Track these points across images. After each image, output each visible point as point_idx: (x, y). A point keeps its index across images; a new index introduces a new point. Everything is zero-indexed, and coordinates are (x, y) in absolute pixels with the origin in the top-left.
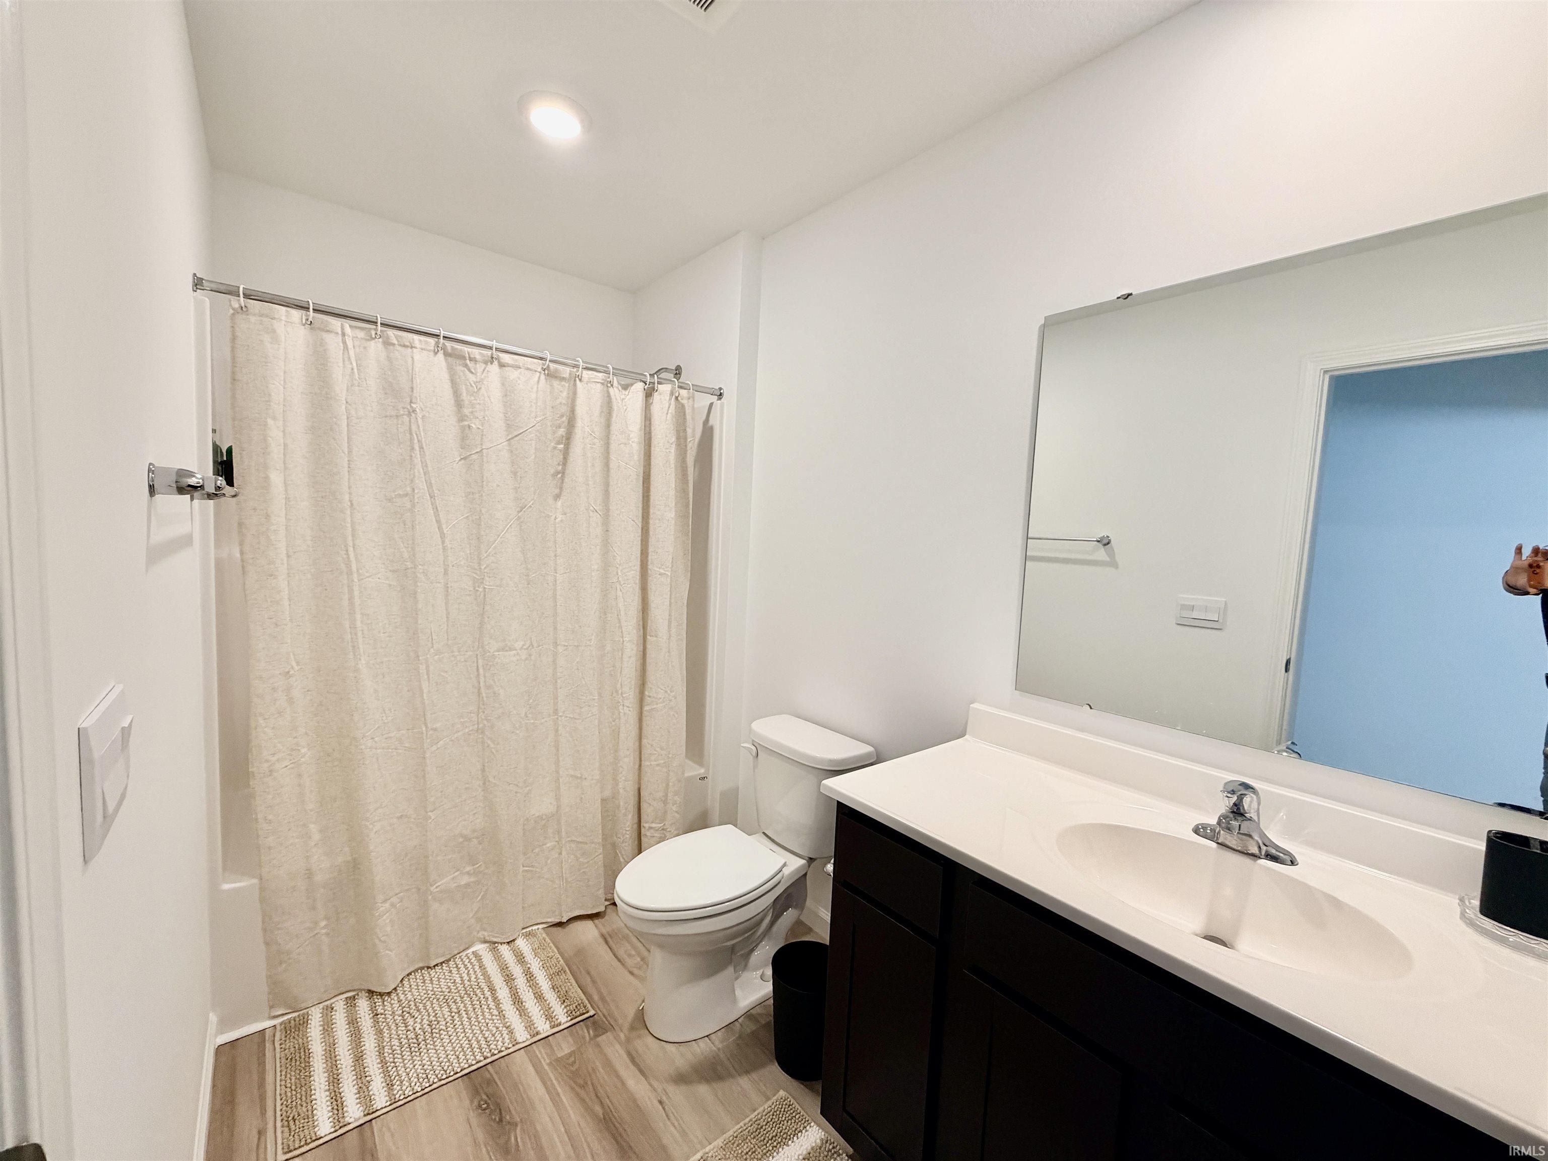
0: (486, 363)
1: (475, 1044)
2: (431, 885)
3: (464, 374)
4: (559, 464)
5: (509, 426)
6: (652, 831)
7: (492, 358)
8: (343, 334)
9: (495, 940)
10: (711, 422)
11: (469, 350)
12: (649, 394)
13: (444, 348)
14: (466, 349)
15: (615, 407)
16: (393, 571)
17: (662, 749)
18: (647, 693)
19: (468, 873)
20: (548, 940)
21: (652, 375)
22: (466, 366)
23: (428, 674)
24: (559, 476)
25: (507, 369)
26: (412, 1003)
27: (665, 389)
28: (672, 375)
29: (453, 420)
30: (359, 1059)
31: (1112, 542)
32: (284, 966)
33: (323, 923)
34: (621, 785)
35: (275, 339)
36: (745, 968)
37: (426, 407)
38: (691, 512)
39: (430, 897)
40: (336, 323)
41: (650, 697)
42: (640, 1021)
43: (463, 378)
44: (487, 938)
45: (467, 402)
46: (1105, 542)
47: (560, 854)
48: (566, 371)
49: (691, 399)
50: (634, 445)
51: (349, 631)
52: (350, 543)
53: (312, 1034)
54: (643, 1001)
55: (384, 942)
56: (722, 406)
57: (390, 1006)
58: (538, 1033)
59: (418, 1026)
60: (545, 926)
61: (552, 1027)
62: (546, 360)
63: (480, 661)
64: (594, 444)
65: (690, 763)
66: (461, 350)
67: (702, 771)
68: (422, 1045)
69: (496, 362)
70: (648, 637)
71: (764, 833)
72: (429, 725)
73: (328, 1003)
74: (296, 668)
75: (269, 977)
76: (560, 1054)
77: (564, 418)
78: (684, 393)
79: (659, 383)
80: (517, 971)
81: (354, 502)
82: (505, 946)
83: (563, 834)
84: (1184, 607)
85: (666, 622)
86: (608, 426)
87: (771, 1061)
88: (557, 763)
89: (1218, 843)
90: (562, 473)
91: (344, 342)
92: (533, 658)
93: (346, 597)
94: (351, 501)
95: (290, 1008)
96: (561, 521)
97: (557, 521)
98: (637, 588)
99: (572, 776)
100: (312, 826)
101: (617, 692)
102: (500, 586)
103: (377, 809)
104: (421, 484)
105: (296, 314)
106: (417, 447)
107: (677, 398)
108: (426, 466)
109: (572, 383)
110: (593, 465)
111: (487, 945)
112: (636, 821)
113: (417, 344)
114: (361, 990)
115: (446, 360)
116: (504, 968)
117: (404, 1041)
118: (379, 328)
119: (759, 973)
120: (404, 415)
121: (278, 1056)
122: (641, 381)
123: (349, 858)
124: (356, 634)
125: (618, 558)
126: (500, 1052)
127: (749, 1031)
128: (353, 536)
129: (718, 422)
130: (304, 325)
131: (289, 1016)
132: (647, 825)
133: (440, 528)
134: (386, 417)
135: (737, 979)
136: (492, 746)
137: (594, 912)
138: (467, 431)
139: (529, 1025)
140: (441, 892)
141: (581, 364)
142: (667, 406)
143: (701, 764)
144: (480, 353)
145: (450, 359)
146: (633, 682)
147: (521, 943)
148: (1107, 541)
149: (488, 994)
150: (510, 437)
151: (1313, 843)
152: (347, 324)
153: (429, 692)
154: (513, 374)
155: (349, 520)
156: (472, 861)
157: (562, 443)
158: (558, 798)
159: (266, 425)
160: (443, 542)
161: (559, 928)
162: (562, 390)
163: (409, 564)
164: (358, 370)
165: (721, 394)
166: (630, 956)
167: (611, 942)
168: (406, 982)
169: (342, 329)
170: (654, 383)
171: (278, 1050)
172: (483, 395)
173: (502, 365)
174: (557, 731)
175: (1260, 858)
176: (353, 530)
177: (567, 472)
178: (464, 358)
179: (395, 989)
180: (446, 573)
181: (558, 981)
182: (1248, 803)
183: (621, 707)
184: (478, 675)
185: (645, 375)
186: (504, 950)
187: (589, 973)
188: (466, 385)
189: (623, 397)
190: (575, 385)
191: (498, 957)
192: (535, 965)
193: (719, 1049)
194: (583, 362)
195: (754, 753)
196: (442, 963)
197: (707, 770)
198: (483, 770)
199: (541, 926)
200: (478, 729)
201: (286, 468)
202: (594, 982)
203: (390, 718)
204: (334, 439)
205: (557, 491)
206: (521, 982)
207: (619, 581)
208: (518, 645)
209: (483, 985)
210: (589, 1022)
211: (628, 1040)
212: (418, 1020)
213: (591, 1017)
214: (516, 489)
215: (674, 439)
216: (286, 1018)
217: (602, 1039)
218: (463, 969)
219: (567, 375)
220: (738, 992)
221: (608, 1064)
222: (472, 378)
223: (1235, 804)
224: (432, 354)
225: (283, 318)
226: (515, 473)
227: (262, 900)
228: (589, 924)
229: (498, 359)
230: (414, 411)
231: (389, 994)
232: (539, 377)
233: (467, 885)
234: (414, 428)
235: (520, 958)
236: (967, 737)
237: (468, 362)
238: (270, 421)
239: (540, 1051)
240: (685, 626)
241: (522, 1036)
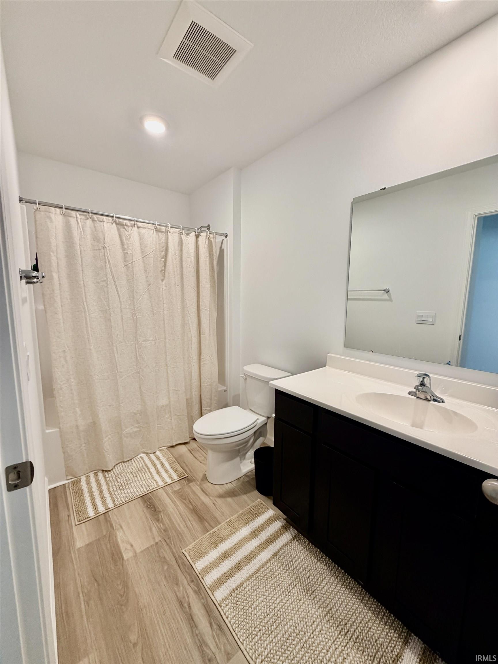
0: (132, 226)
1: (144, 487)
2: (123, 431)
3: (124, 232)
4: (163, 267)
5: (142, 252)
6: (206, 411)
7: (135, 224)
8: (77, 218)
9: (148, 452)
10: (223, 247)
11: (126, 222)
12: (197, 236)
13: (115, 222)
14: (124, 221)
15: (184, 243)
16: (101, 311)
17: (209, 379)
18: (202, 357)
19: (137, 427)
20: (168, 452)
21: (198, 229)
22: (124, 228)
23: (117, 351)
24: (163, 271)
25: (141, 229)
26: (119, 474)
27: (203, 234)
28: (206, 229)
29: (121, 251)
30: (101, 492)
31: (390, 291)
32: (70, 461)
33: (84, 445)
34: (193, 393)
35: (51, 221)
36: (244, 459)
37: (110, 245)
38: (216, 284)
39: (123, 436)
40: (73, 213)
41: (203, 359)
42: (205, 478)
43: (124, 233)
44: (145, 452)
45: (126, 243)
46: (387, 291)
47: (171, 420)
48: (163, 229)
49: (214, 238)
50: (193, 258)
51: (86, 334)
52: (85, 300)
53: (83, 485)
54: (206, 472)
55: (107, 452)
56: (227, 240)
57: (111, 475)
58: (167, 483)
59: (122, 481)
60: (167, 447)
61: (172, 481)
62: (156, 225)
63: (136, 346)
64: (176, 258)
65: (220, 385)
66: (122, 222)
67: (225, 388)
68: (124, 487)
69: (136, 226)
70: (201, 335)
71: (250, 409)
72: (119, 370)
73: (88, 475)
74: (68, 349)
75: (65, 465)
76: (175, 489)
77: (164, 248)
78: (211, 236)
79: (201, 232)
80: (157, 462)
81: (85, 284)
82: (152, 454)
83: (172, 412)
84: (419, 316)
85: (208, 329)
86: (181, 250)
87: (255, 490)
88: (168, 385)
89: (416, 397)
90: (164, 271)
91: (77, 221)
92: (157, 344)
93: (84, 321)
94: (84, 284)
95: (73, 476)
96: (165, 290)
97: (163, 290)
98: (196, 315)
99: (174, 390)
100: (77, 409)
101: (190, 357)
102: (143, 316)
103: (101, 402)
104: (110, 276)
105: (58, 210)
106: (107, 262)
107: (209, 238)
108: (112, 269)
109: (167, 233)
110: (176, 267)
111: (145, 454)
112: (200, 407)
113: (105, 220)
114: (99, 470)
115: (117, 226)
116: (152, 462)
117: (117, 486)
118: (90, 214)
119: (250, 461)
120: (102, 249)
121: (71, 492)
122: (194, 231)
123: (92, 421)
124: (89, 335)
125: (188, 304)
126: (153, 489)
127: (246, 480)
128: (85, 297)
129: (226, 248)
130: (61, 214)
131: (74, 479)
132: (204, 409)
133: (118, 294)
134: (95, 250)
135: (241, 463)
136: (143, 378)
137: (185, 442)
138: (126, 255)
139: (163, 480)
140: (127, 434)
141: (170, 226)
142: (205, 242)
143: (225, 386)
144: (130, 223)
145: (118, 226)
146: (196, 353)
147: (158, 453)
148: (388, 291)
149: (147, 470)
150: (143, 257)
151: (452, 396)
152: (78, 214)
153: (118, 358)
154: (142, 231)
155: (83, 291)
156: (138, 423)
157: (163, 258)
158: (169, 398)
159: (50, 255)
160: (120, 299)
161: (173, 448)
162: (162, 236)
163: (107, 308)
164: (83, 232)
165: (227, 236)
166: (200, 457)
167: (193, 453)
168: (116, 467)
169: (76, 215)
170: (199, 232)
171: (71, 490)
172: (132, 240)
173: (138, 227)
174: (167, 373)
175: (431, 401)
176: (85, 295)
177: (166, 270)
178: (124, 225)
179: (112, 469)
180: (121, 311)
181: (173, 465)
182: (426, 380)
183: (192, 363)
184: (136, 351)
185: (196, 229)
186: (152, 456)
187: (184, 463)
188: (125, 236)
189: (187, 238)
190: (168, 234)
191: (149, 458)
192: (164, 460)
193: (235, 487)
194: (171, 225)
195: (245, 378)
196: (128, 460)
197: (227, 388)
198: (140, 388)
199: (165, 447)
200: (137, 372)
201: (58, 271)
202: (187, 466)
203: (104, 368)
204: (76, 259)
205: (163, 278)
206: (159, 466)
207: (189, 313)
208: (151, 339)
209: (145, 467)
210: (185, 479)
211: (201, 484)
212: (122, 479)
213: (186, 477)
214: (147, 277)
215: (208, 255)
216: (72, 480)
217: (191, 484)
218: (137, 462)
219: (164, 230)
220: (242, 467)
221: (194, 493)
222: (127, 233)
223: (421, 382)
224: (111, 224)
225: (54, 212)
226: (146, 271)
227: (61, 436)
228: (183, 446)
229: (137, 225)
230: (105, 247)
231: (110, 471)
232: (153, 232)
233: (136, 432)
234: (106, 254)
235: (158, 458)
236: (327, 366)
237: (125, 226)
238: (52, 253)
239: (168, 489)
240: (216, 330)
241: (161, 484)
